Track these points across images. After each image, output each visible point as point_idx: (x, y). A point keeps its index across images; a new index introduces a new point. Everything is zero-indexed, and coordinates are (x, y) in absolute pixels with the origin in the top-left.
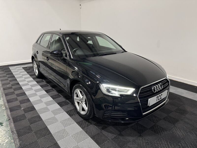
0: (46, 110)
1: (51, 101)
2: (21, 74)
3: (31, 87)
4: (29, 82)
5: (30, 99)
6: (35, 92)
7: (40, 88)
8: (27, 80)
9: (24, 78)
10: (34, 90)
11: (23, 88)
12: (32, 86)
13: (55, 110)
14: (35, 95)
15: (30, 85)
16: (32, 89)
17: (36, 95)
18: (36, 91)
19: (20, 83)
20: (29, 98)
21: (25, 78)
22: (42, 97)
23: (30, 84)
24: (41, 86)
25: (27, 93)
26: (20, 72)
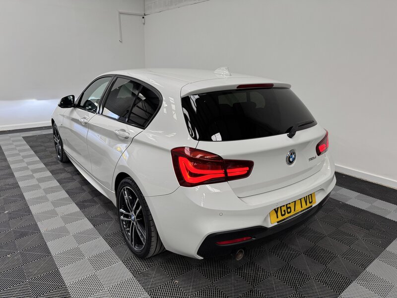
0: (52, 214)
1: (65, 199)
2: (18, 148)
3: (32, 173)
4: (29, 164)
5: (26, 195)
6: (37, 183)
7: (50, 174)
8: (26, 160)
9: (22, 156)
10: (37, 179)
11: (16, 174)
12: (35, 171)
13: (68, 215)
14: (36, 187)
16: (34, 177)
17: (40, 187)
18: (41, 180)
19: (12, 166)
20: (24, 194)
21: (24, 157)
23: (31, 167)
24: (51, 171)
25: (21, 184)
26: (17, 146)
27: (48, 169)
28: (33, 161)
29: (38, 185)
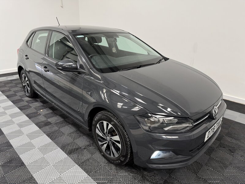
1: (49, 144)
3: (11, 119)
4: (5, 108)
5: (12, 142)
7: (27, 119)
8: (2, 105)
10: (18, 124)
15: (8, 114)
16: (13, 123)
18: (21, 125)
20: (10, 141)
22: (31, 136)
23: (9, 112)
24: (27, 116)
25: (5, 131)
27: (24, 113)
28: (8, 106)
29: (20, 130)
